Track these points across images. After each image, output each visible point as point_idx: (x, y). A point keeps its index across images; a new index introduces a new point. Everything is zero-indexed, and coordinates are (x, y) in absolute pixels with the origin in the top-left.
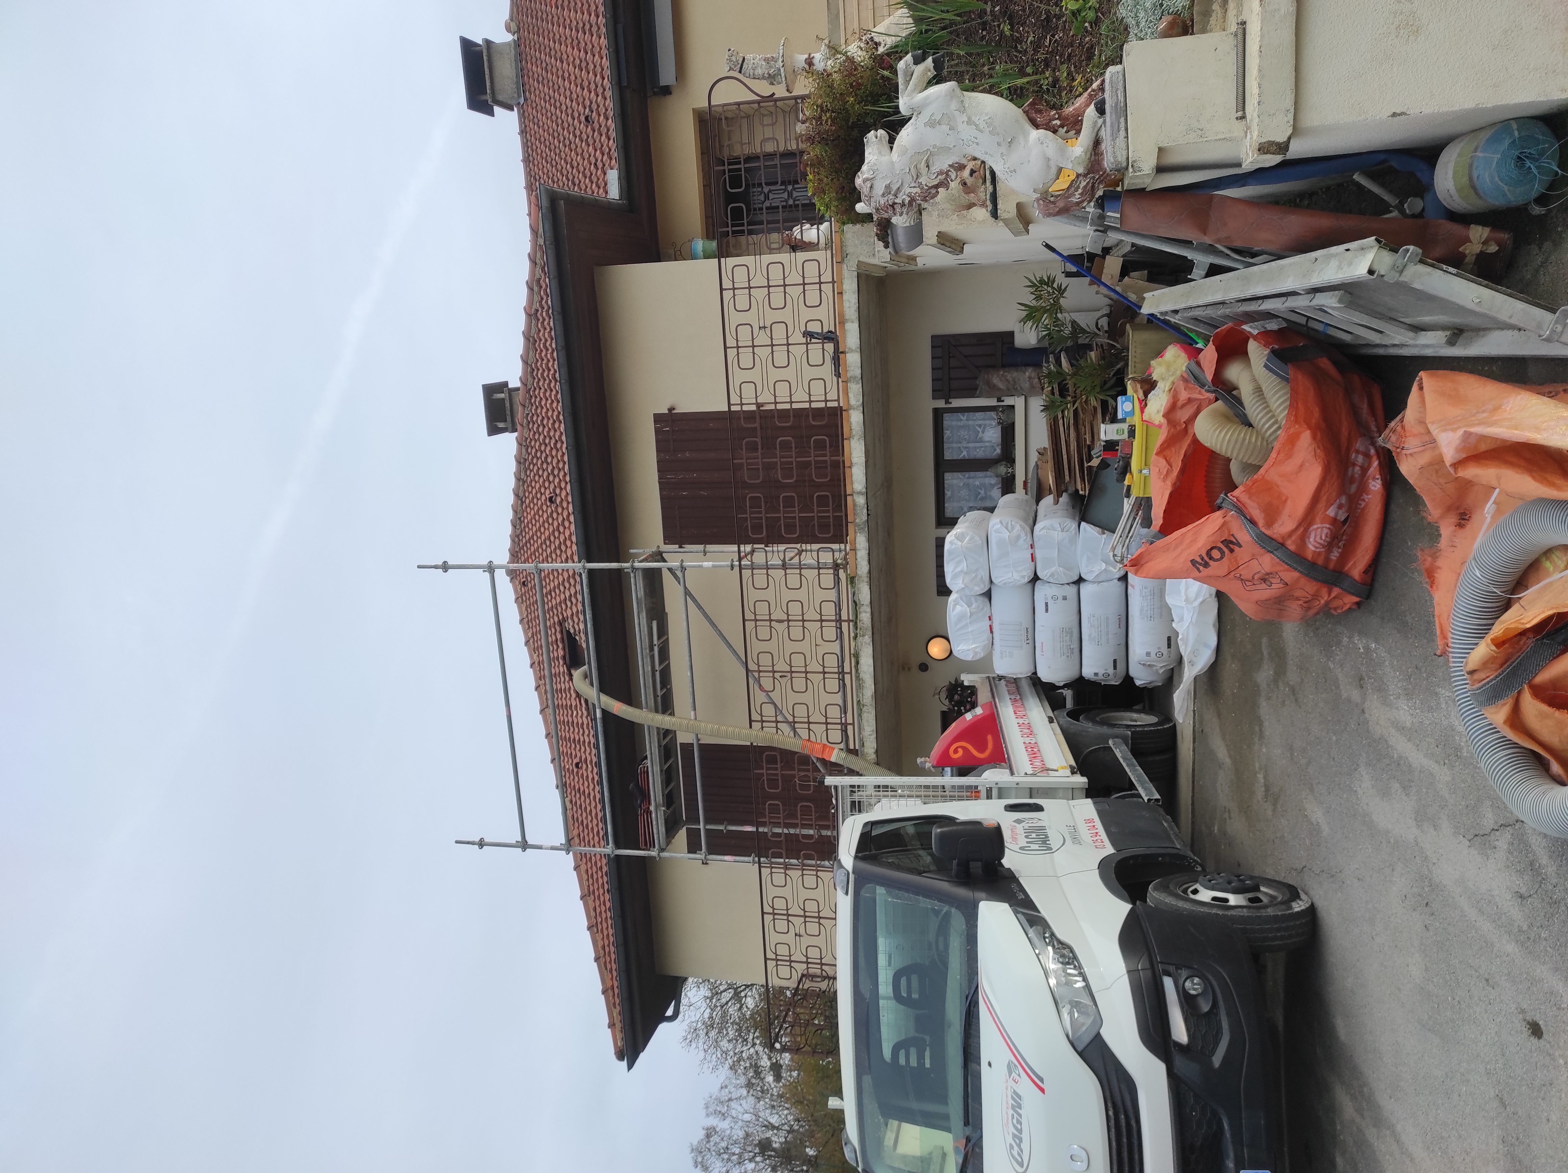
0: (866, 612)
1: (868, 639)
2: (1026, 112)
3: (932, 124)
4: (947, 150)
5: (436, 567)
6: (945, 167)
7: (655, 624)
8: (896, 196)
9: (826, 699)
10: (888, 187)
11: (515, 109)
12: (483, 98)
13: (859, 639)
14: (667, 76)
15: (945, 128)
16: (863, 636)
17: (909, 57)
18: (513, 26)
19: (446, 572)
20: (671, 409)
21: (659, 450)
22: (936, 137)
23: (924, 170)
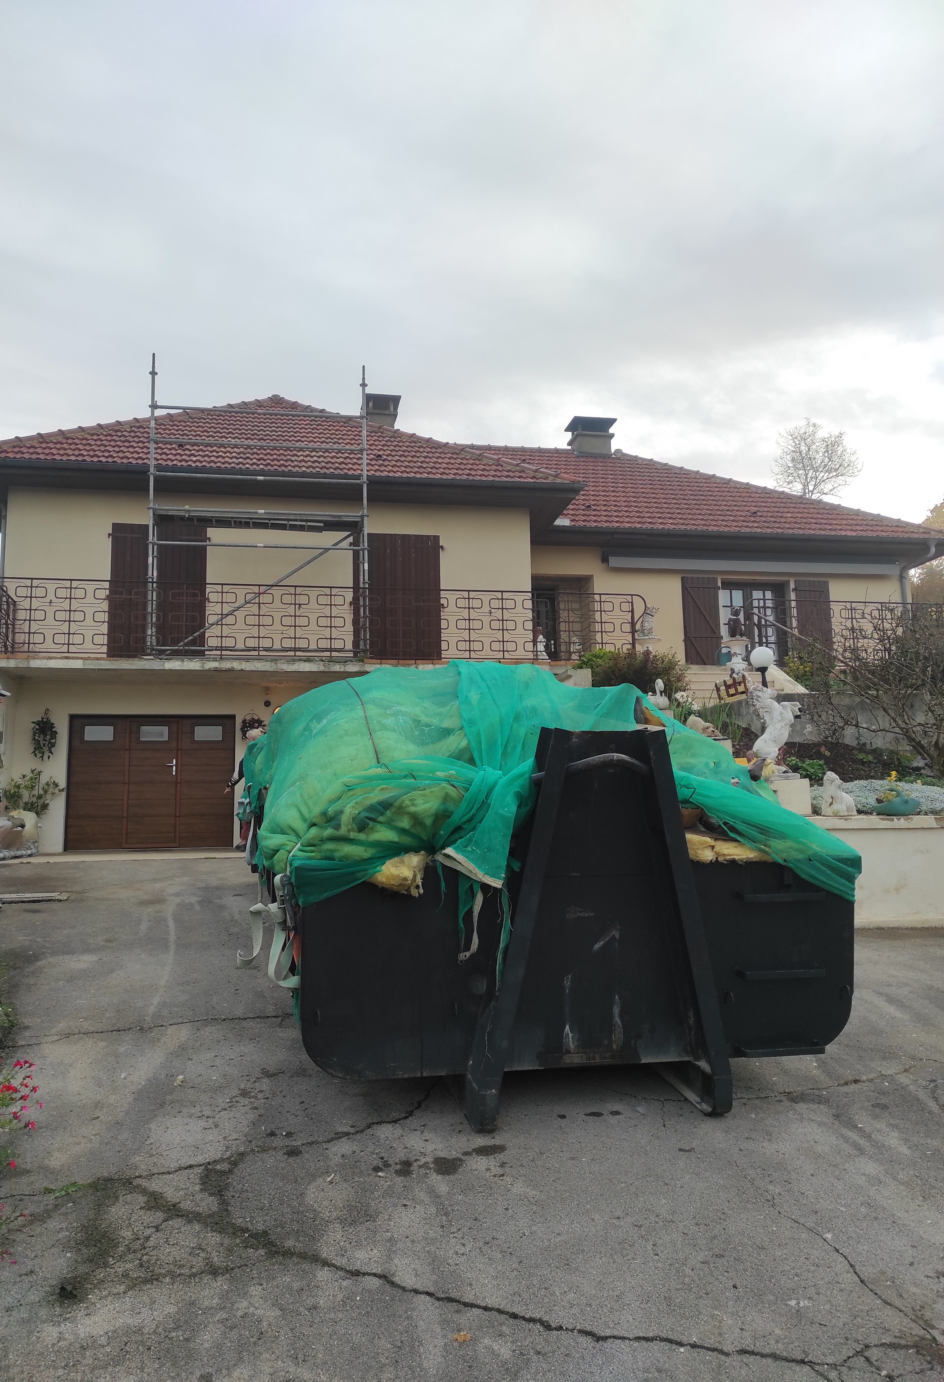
0: (340, 668)
1: (322, 668)
2: (782, 747)
3: (781, 713)
4: (772, 719)
5: (364, 379)
6: (765, 718)
7: (322, 525)
8: (756, 700)
9: (277, 638)
10: (760, 697)
11: (570, 447)
12: (580, 428)
13: (322, 663)
14: (614, 561)
15: (780, 718)
16: (324, 666)
17: (800, 706)
18: (619, 455)
19: (360, 385)
20: (442, 547)
21: (416, 536)
22: (776, 714)
23: (764, 710)
